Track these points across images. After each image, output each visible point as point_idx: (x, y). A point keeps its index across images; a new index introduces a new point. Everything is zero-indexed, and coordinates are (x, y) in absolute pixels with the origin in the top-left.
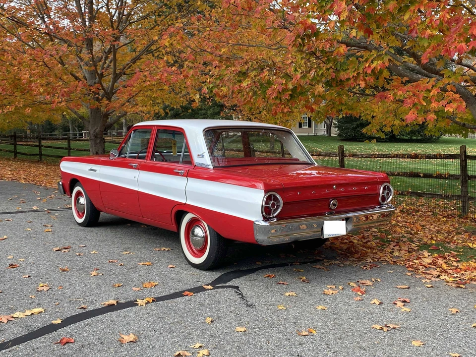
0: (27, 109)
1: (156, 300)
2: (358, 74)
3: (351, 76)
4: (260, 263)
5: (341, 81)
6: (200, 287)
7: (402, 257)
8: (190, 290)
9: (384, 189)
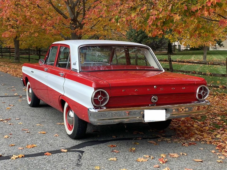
0: (36, 34)
1: (26, 156)
2: (203, 7)
3: (198, 8)
4: (115, 137)
5: (192, 12)
6: (59, 150)
7: (221, 139)
8: (50, 152)
9: (201, 89)
